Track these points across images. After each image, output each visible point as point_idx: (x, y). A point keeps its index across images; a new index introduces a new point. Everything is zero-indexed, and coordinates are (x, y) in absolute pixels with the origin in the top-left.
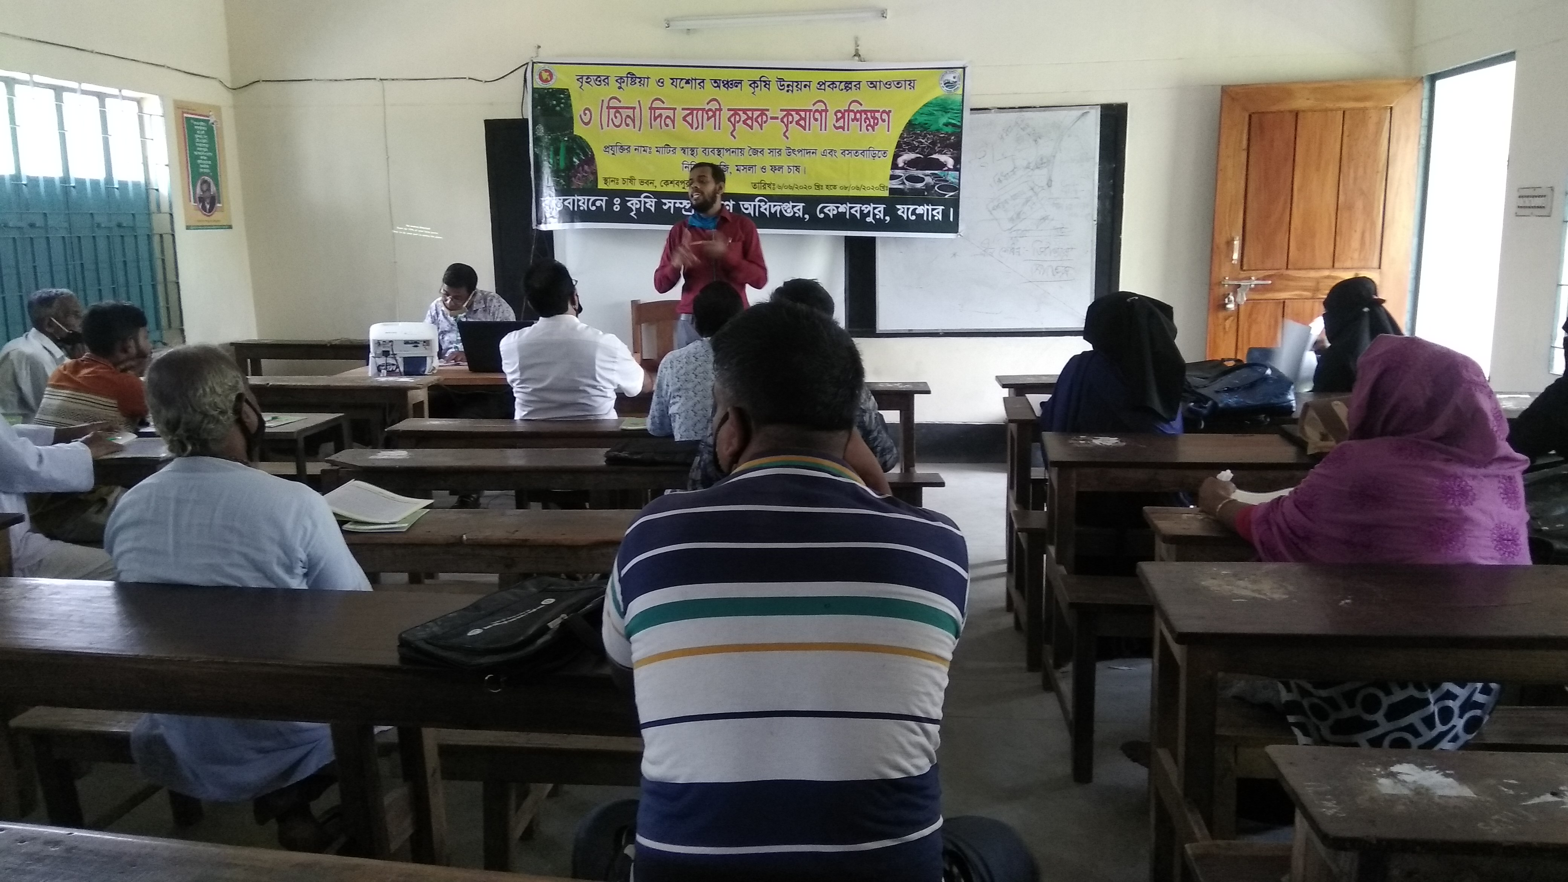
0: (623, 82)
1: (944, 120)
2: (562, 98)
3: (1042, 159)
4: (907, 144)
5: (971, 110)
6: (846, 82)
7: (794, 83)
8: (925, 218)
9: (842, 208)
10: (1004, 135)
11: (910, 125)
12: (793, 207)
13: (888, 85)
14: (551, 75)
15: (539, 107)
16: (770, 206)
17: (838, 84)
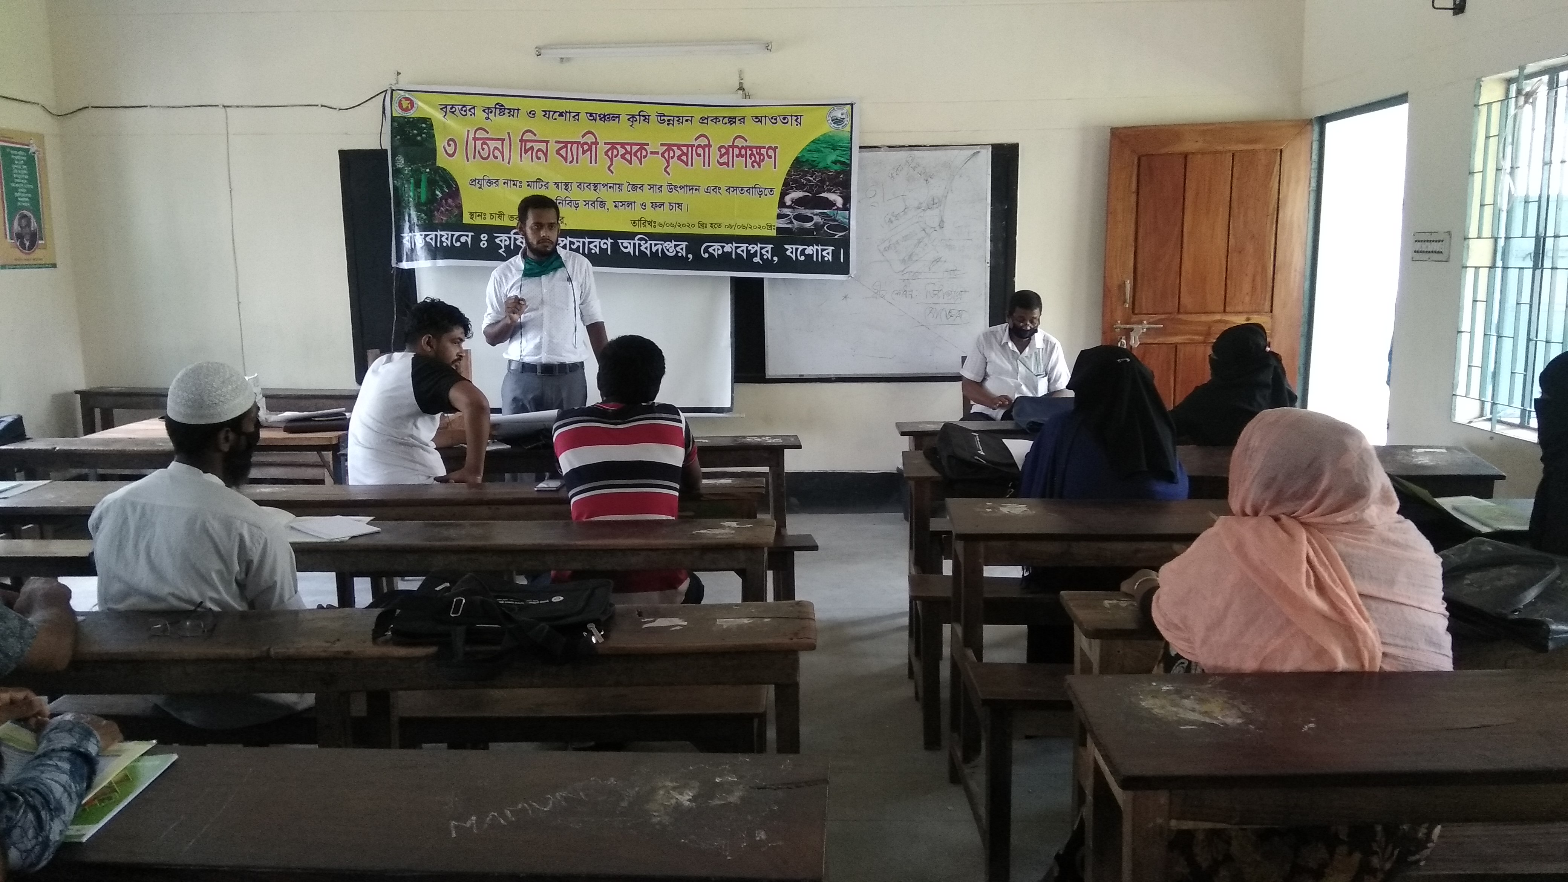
0: (491, 112)
1: (832, 157)
2: (424, 128)
3: (933, 200)
4: (794, 181)
5: (860, 147)
6: (730, 117)
7: (675, 118)
8: (815, 259)
9: (728, 248)
10: (894, 175)
11: (798, 163)
12: (676, 246)
13: (774, 120)
14: (412, 104)
15: (399, 137)
16: (651, 244)
17: (721, 119)
